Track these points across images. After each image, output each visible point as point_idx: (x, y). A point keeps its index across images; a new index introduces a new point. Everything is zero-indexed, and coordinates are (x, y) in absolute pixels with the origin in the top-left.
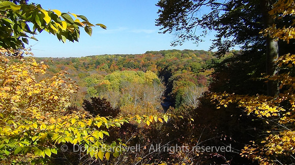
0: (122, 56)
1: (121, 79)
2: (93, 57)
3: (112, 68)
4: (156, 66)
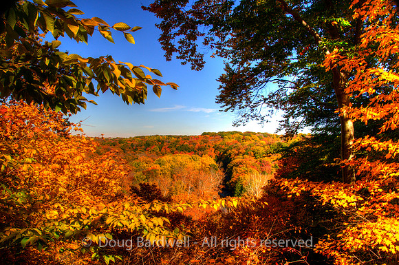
0: (175, 137)
1: (173, 164)
2: (143, 138)
3: (163, 150)
4: (213, 149)
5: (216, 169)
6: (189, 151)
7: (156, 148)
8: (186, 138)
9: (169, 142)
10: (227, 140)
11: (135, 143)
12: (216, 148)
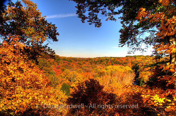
0: (113, 58)
1: (112, 70)
2: (99, 58)
3: (108, 64)
4: (131, 63)
5: (132, 73)
6: (120, 64)
7: (105, 62)
8: (119, 58)
9: (111, 60)
10: (137, 59)
11: (96, 60)
12: (132, 63)
